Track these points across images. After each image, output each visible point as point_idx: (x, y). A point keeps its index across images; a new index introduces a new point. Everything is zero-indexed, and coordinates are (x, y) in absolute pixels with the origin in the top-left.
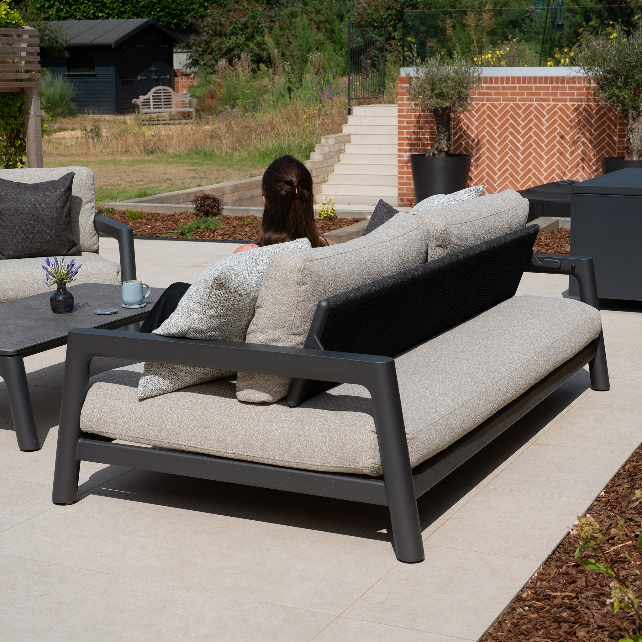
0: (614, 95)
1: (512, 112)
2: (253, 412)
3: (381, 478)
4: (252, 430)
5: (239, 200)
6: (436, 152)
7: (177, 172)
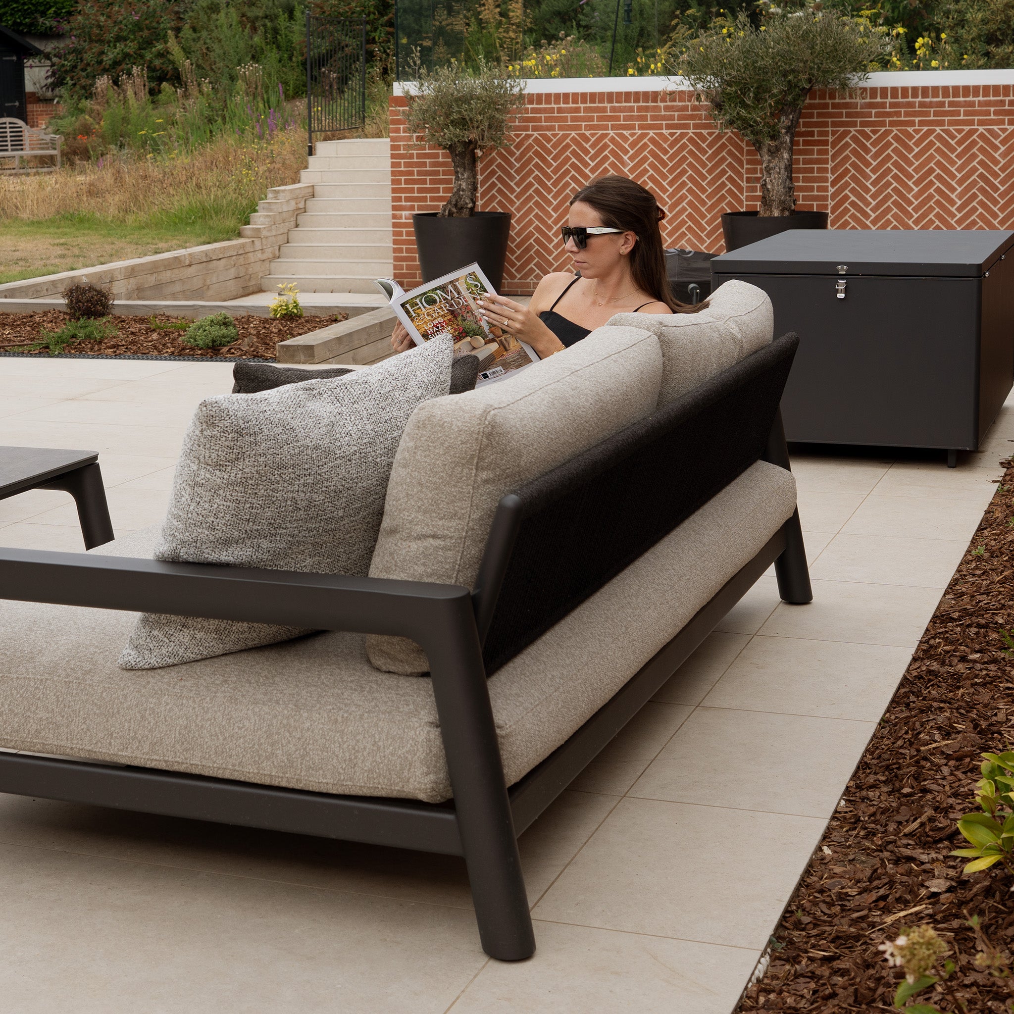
0: (740, 118)
1: (574, 147)
2: (202, 684)
3: (448, 805)
4: (200, 718)
5: (137, 289)
6: (454, 210)
7: (35, 249)
